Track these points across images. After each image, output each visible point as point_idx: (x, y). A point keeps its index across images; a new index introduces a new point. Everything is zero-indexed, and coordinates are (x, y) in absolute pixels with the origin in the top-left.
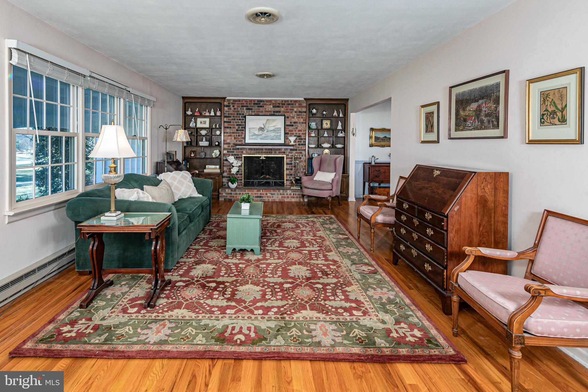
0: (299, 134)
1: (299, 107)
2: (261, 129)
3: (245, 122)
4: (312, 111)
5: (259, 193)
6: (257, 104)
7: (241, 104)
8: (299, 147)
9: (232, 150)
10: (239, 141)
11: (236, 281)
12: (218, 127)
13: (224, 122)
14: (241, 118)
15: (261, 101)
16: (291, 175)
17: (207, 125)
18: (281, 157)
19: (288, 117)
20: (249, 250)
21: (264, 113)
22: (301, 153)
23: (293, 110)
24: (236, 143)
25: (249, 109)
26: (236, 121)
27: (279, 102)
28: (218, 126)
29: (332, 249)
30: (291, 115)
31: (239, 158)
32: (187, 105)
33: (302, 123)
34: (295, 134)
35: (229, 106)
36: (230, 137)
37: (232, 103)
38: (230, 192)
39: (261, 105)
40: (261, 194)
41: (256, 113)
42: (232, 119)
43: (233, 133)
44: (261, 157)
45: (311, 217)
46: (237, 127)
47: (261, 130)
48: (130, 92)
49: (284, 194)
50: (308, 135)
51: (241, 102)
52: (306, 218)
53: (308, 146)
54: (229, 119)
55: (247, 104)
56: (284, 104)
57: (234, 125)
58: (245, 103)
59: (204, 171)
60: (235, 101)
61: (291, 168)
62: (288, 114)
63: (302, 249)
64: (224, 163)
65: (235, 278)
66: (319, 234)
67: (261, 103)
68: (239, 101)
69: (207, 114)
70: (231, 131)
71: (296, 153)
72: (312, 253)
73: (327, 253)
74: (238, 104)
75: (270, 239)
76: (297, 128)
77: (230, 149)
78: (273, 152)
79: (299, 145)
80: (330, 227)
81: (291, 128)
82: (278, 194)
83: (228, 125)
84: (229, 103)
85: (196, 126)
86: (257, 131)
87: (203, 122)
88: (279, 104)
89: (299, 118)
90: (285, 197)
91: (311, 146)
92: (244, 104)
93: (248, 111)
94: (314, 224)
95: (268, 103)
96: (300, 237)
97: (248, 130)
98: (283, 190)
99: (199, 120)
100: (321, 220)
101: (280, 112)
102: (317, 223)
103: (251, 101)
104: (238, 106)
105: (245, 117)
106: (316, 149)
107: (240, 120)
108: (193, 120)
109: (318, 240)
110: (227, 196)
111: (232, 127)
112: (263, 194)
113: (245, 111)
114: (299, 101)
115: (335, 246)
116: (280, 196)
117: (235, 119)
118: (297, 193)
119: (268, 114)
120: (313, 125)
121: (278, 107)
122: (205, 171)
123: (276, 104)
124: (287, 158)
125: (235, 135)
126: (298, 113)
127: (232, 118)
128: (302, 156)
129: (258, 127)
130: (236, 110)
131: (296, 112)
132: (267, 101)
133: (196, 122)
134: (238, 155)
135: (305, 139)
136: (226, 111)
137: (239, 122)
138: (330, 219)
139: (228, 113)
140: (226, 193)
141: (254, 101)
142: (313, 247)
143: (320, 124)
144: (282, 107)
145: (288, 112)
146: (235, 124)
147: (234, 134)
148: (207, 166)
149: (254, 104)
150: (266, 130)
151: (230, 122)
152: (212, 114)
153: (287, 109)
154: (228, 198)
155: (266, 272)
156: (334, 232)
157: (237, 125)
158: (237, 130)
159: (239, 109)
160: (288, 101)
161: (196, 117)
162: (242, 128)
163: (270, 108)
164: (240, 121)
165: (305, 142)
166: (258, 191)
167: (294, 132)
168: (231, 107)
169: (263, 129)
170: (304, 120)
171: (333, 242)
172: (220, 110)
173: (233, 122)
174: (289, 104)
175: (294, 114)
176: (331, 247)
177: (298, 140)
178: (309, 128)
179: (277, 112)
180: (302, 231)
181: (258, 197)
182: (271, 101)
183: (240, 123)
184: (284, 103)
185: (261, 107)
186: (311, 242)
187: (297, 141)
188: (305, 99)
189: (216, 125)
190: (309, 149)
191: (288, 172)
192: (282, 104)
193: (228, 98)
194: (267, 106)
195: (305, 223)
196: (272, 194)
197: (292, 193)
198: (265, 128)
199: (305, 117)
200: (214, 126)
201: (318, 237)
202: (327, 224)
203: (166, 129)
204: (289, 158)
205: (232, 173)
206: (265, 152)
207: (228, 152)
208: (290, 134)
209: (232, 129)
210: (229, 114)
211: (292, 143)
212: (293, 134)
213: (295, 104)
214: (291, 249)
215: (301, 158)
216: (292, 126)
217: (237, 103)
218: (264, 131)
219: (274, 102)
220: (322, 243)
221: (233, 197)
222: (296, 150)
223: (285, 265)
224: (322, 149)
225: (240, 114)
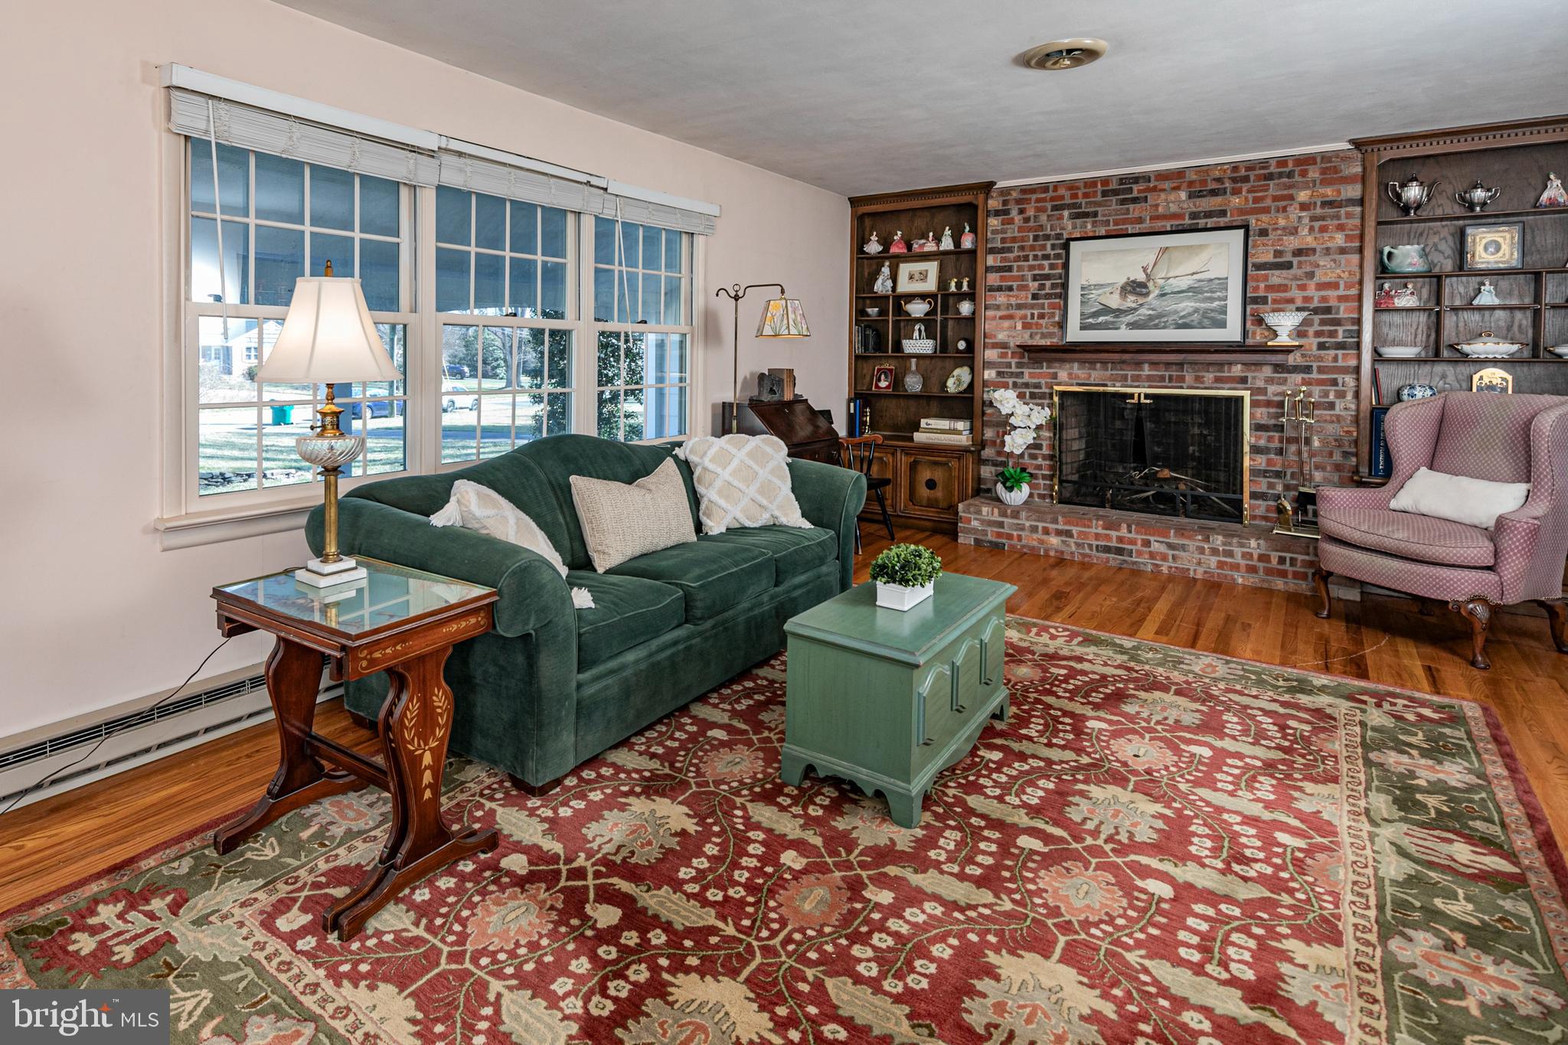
0: (1324, 299)
1: (1325, 182)
2: (1135, 288)
3: (1066, 266)
4: (1399, 196)
5: (1114, 534)
6: (1115, 192)
7: (1052, 199)
8: (1320, 359)
9: (1014, 369)
10: (1044, 336)
11: (701, 934)
12: (965, 288)
13: (988, 269)
14: (1049, 251)
15: (1136, 179)
16: (1278, 475)
17: (931, 285)
18: (1228, 399)
19: (1263, 233)
20: (869, 792)
21: (1146, 226)
22: (1334, 383)
23: (1291, 198)
24: (1030, 342)
25: (1086, 215)
26: (1031, 262)
27: (1217, 174)
28: (965, 284)
29: (1347, 925)
30: (1282, 222)
31: (1042, 396)
32: (868, 222)
33: (1343, 251)
34: (1299, 303)
35: (1006, 212)
36: (1006, 324)
37: (1018, 201)
38: (996, 517)
39: (1135, 194)
40: (1120, 539)
41: (1111, 227)
42: (1017, 259)
43: (1019, 307)
44: (1132, 396)
45: (1323, 689)
46: (1034, 285)
47: (1134, 292)
48: (605, 189)
49: (1230, 554)
50: (1376, 304)
51: (1051, 194)
52: (1291, 690)
53: (1376, 351)
54: (1003, 260)
55: (1074, 196)
56: (1246, 179)
57: (1023, 278)
58: (1067, 194)
59: (911, 439)
60: (1026, 190)
61: (1276, 444)
62: (1264, 217)
63: (1154, 863)
64: (983, 414)
65: (710, 918)
66: (1314, 798)
67: (1135, 187)
68: (1044, 188)
69: (930, 247)
70: (1013, 301)
71: (1305, 382)
72: (1199, 908)
73: (1292, 945)
74: (1038, 200)
75: (1022, 757)
76: (1311, 275)
77: (1009, 365)
78: (1189, 378)
79: (1322, 346)
80: (1412, 775)
81: (1276, 277)
82: (1201, 550)
83: (1002, 279)
84: (1005, 203)
85: (894, 288)
86: (1116, 296)
87: (917, 276)
88: (1219, 180)
89: (1323, 229)
90: (1236, 567)
91: (1390, 352)
92: (1062, 197)
93: (1078, 221)
94: (1317, 730)
95: (1167, 185)
96: (1183, 787)
97: (1079, 292)
98: (1229, 535)
99: (905, 269)
100: (1377, 717)
101: (1223, 213)
102: (1341, 732)
103: (1091, 183)
104: (1039, 210)
105: (1066, 247)
106: (1427, 368)
107: (1046, 257)
108: (886, 270)
109: (1282, 837)
110: (985, 533)
111: (1015, 284)
112: (1133, 542)
113: (1068, 224)
114: (1325, 157)
115: (1381, 907)
116: (1213, 561)
117: (1026, 259)
118: (1300, 557)
119: (1168, 225)
120: (1408, 256)
121: (1214, 193)
122: (918, 437)
123: (1204, 182)
124: (1255, 404)
125: (1028, 312)
126: (1319, 211)
127: (1016, 254)
128: (1341, 395)
129: (1122, 280)
130: (1031, 224)
131: (1304, 207)
132: (1162, 176)
133: (894, 278)
134: (1038, 386)
135: (1358, 321)
136: (994, 232)
137: (1041, 267)
138: (1440, 722)
139: (999, 236)
140: (983, 522)
141: (1105, 181)
142: (1227, 871)
143: (1447, 247)
144: (1236, 192)
145: (1267, 210)
146: (1029, 274)
147: (1023, 312)
148: (923, 422)
149: (1105, 194)
150: (1157, 292)
151: (1010, 269)
152: (947, 244)
153: (1256, 200)
154: (990, 537)
155: (864, 939)
156: (1424, 807)
157: (1035, 278)
158: (1035, 297)
159: (1043, 218)
160: (1264, 163)
161: (896, 261)
162: (1053, 286)
163: (1179, 200)
164: (1046, 263)
165: (1359, 333)
166: (1111, 526)
167: (1295, 293)
168: (1014, 213)
169: (1143, 285)
170: (1348, 238)
171: (1380, 881)
172: (974, 230)
173: (1020, 268)
174: (1270, 177)
175: (1293, 217)
176: (1346, 910)
177: (1317, 327)
178: (1383, 271)
179: (1209, 214)
180: (1220, 756)
181: (1107, 549)
182: (1180, 173)
183: (1047, 271)
184: (1243, 172)
185: (1135, 200)
186: (1234, 837)
187: (1311, 331)
188: (1358, 144)
189: (959, 285)
190: (1380, 368)
191: (1261, 461)
192: (1234, 180)
193: (1000, 184)
194: (1163, 195)
195: (1266, 713)
196: (1170, 546)
197: (1274, 557)
198: (1150, 285)
199: (1357, 222)
200: (953, 284)
201: (1299, 815)
202: (1401, 748)
203: (736, 298)
204: (1268, 404)
205: (1007, 449)
206: (1149, 378)
207: (999, 374)
208: (1275, 301)
209: (1015, 293)
210: (1003, 240)
211: (1284, 339)
212: (1291, 301)
213: (1304, 174)
214: (1089, 841)
215: (1331, 406)
216: (1288, 266)
217: (1034, 197)
218: (1147, 294)
219: (1194, 177)
220: (1299, 864)
221: (1010, 537)
222: (1308, 369)
223: (982, 934)
224: (1463, 369)
225: (1047, 237)
